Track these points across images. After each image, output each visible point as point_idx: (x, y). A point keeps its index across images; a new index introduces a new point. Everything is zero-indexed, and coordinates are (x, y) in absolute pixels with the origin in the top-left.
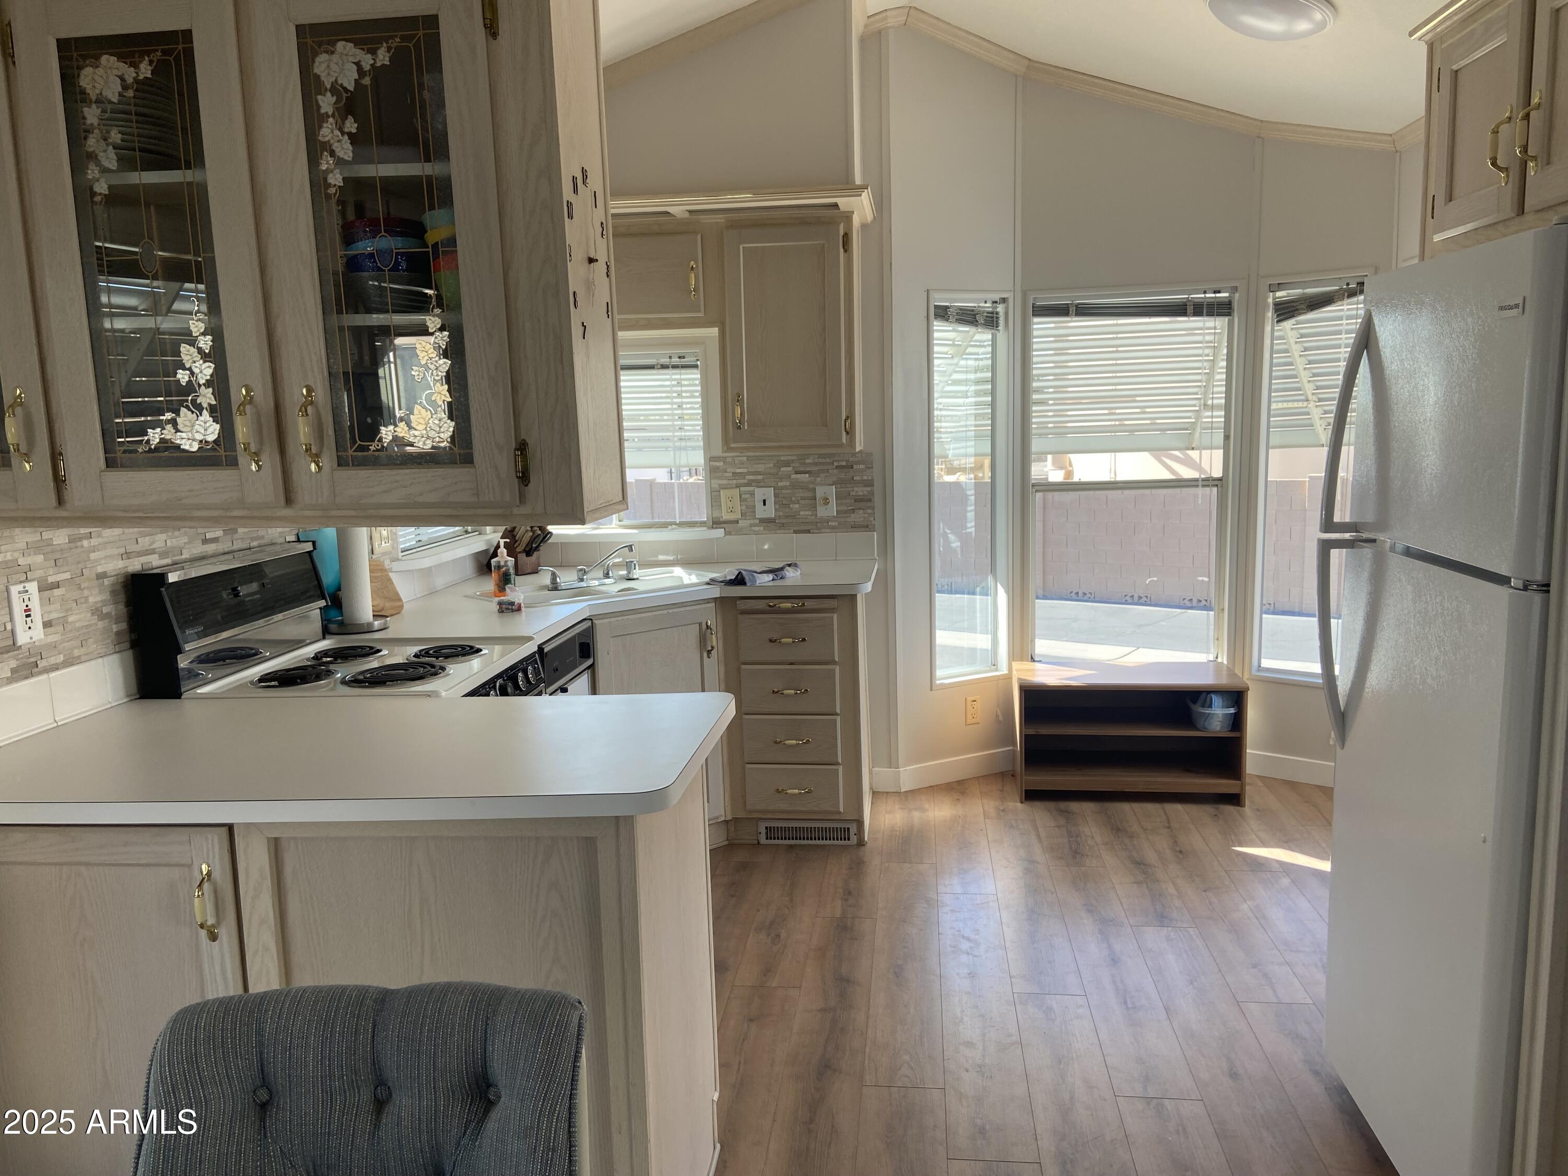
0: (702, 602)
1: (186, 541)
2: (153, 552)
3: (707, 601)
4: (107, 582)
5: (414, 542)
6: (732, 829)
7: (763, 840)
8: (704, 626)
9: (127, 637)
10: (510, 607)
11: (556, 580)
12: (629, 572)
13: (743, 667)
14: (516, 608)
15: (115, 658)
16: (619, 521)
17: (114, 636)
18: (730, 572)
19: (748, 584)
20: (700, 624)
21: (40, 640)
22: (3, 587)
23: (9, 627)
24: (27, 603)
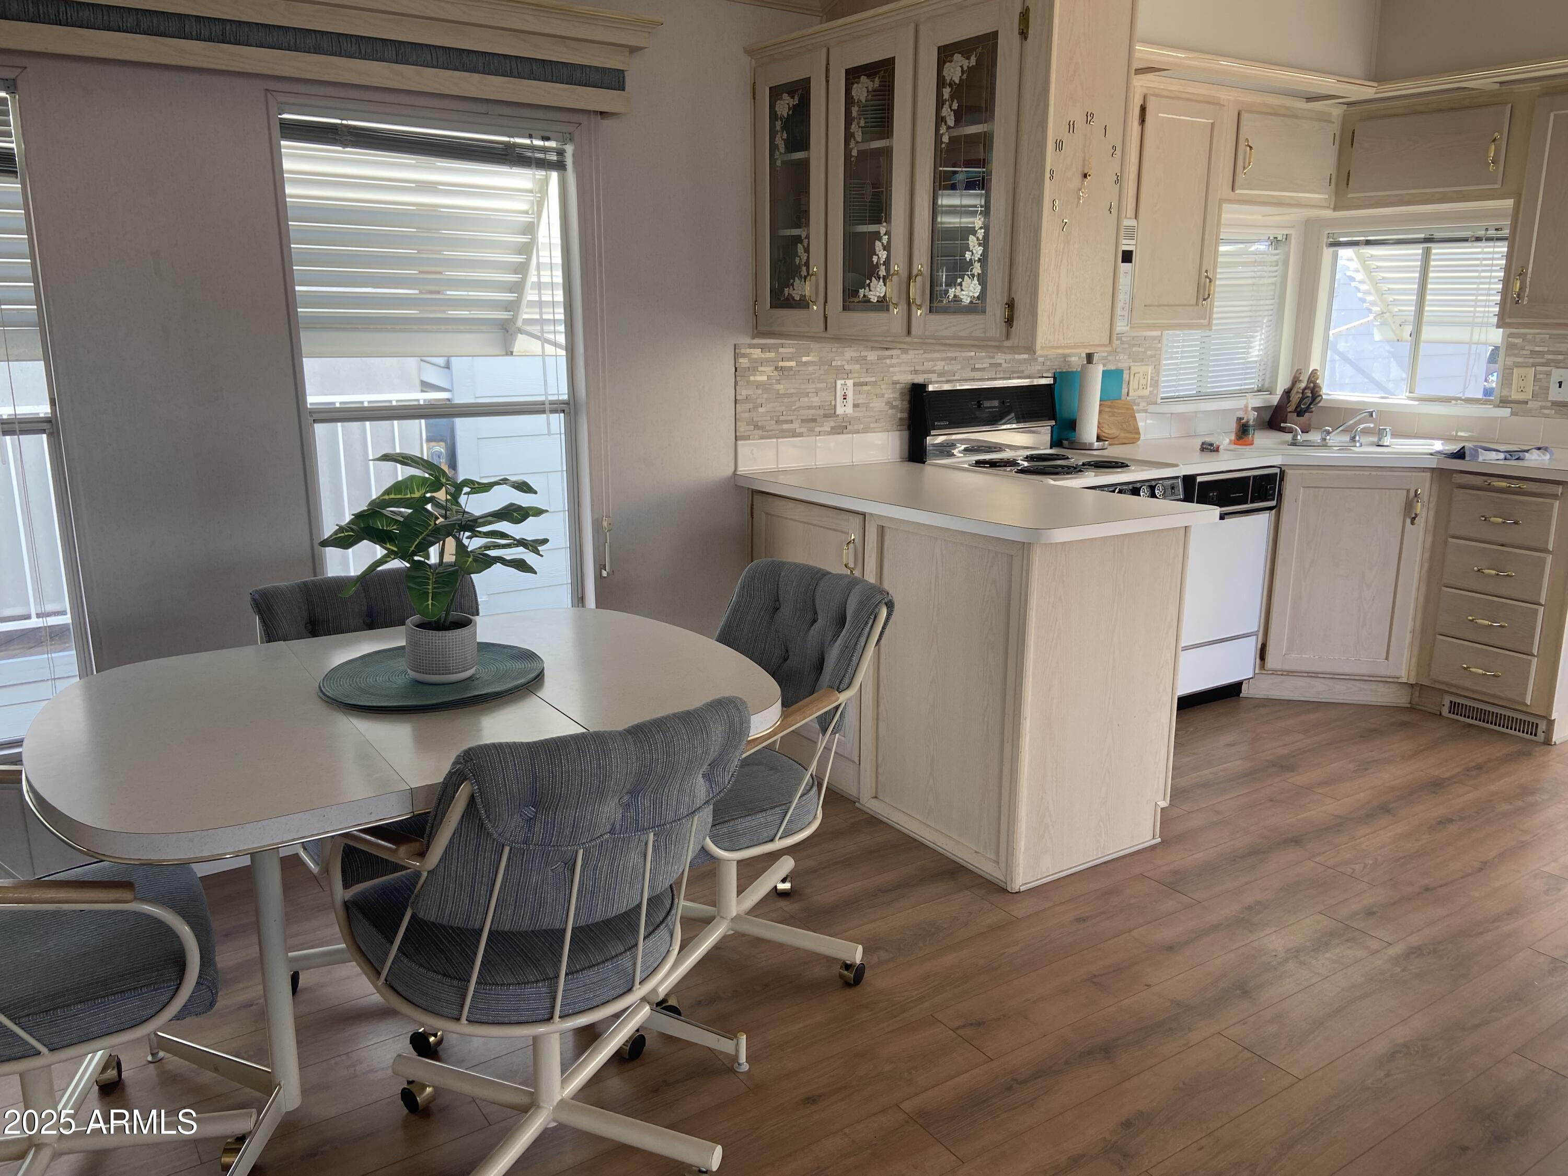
0: (1419, 470)
1: (959, 367)
2: (933, 372)
3: (1424, 470)
4: (898, 386)
5: (1195, 392)
6: (1417, 693)
7: (1445, 711)
8: (1412, 494)
9: (907, 422)
10: (1209, 447)
11: (1297, 437)
12: (1380, 440)
13: (1450, 540)
14: (1215, 449)
15: (896, 434)
16: (1410, 392)
17: (898, 420)
18: (1454, 447)
19: (1467, 458)
20: (1408, 491)
21: (850, 414)
22: (833, 381)
23: (833, 403)
24: (845, 391)
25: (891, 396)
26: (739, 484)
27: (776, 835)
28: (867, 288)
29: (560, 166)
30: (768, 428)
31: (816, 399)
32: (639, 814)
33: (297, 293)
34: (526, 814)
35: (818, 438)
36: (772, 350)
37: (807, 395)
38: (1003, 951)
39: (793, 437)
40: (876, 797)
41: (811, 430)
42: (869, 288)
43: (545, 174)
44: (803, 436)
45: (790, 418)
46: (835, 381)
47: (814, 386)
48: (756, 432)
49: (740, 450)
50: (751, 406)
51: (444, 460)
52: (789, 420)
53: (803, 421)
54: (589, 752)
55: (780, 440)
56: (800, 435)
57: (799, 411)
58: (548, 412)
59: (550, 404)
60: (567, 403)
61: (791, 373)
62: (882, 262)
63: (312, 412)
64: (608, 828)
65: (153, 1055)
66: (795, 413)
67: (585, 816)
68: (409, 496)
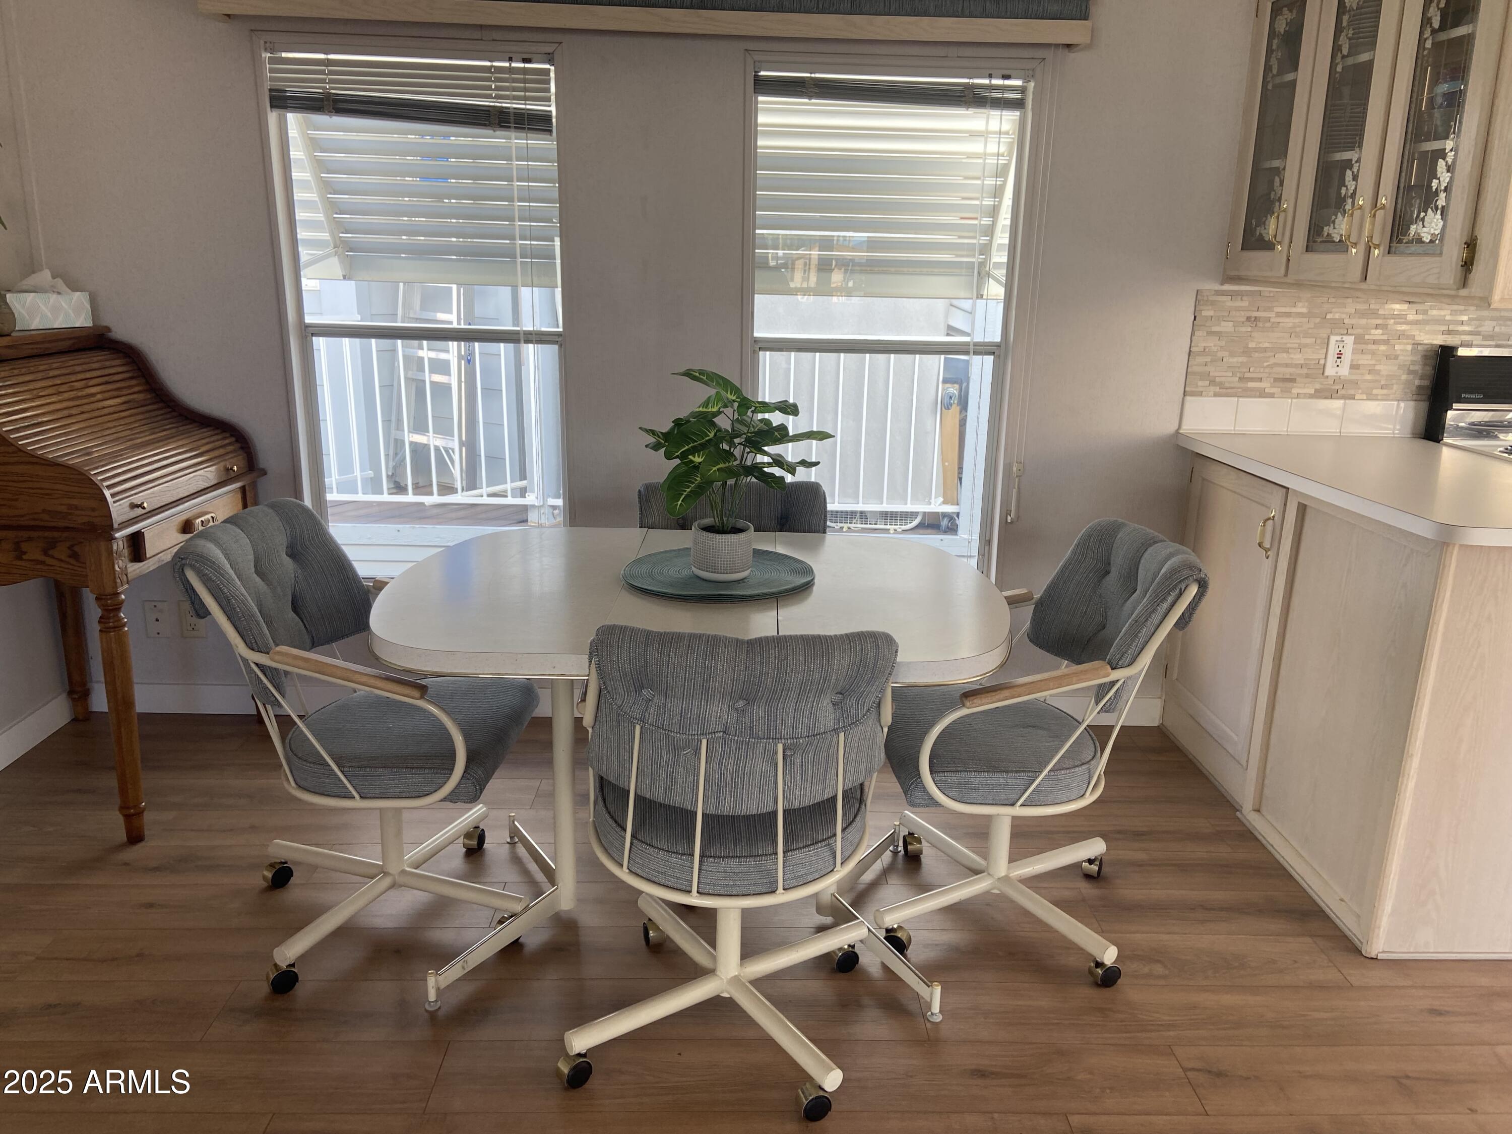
21: (1345, 376)
22: (1325, 336)
23: (1322, 362)
24: (1341, 348)
25: (1407, 358)
26: (1181, 444)
27: (1018, 800)
28: (1332, 225)
29: (1018, 104)
30: (1227, 385)
31: (1299, 356)
32: (753, 722)
33: (757, 236)
34: (645, 695)
35: (1294, 400)
36: (1245, 298)
37: (1287, 351)
38: (1309, 1013)
39: (1260, 397)
40: (1258, 811)
41: (1286, 393)
42: (1334, 225)
43: (1000, 113)
44: (1274, 397)
45: (1260, 376)
46: (1329, 336)
47: (1299, 341)
48: (1212, 388)
49: (1187, 406)
50: (1208, 359)
51: (956, 402)
52: (1259, 378)
53: (1276, 380)
54: (698, 650)
55: (1241, 399)
56: (1272, 396)
57: (1272, 368)
58: (971, 353)
59: (974, 346)
60: (998, 345)
61: (1268, 325)
62: (1350, 195)
63: (756, 341)
64: (721, 728)
65: (511, 838)
66: (1267, 370)
67: (691, 709)
68: (710, 410)
